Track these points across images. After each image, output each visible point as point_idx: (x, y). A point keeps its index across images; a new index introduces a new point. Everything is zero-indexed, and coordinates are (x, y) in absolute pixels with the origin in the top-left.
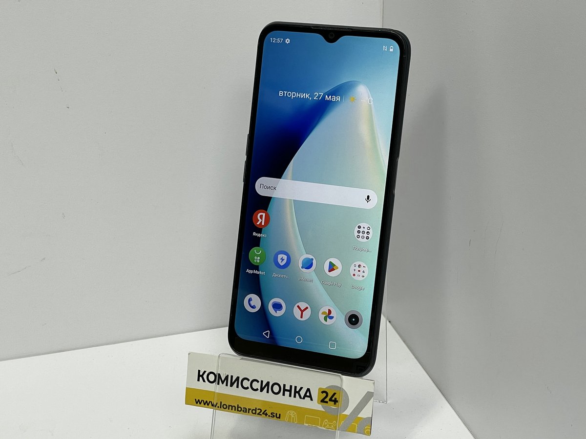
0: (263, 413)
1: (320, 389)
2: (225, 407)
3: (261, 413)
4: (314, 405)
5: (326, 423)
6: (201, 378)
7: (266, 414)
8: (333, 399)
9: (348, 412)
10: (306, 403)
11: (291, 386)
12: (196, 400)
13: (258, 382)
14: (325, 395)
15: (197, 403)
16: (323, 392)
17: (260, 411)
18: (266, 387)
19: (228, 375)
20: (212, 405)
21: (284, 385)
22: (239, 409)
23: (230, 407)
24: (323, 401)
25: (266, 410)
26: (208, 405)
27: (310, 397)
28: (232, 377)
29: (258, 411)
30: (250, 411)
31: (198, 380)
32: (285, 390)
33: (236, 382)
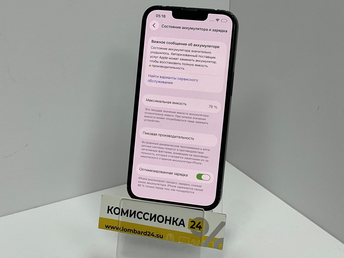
0: (151, 235)
1: (190, 219)
2: (125, 230)
3: (149, 235)
4: (186, 230)
5: (193, 242)
6: (110, 211)
7: (153, 236)
8: (199, 226)
9: (208, 235)
10: (181, 229)
11: (171, 218)
12: (106, 225)
13: (148, 214)
14: (193, 223)
15: (106, 227)
16: (192, 222)
17: (149, 233)
18: (153, 217)
19: (128, 210)
20: (117, 229)
21: (166, 217)
22: (135, 232)
23: (129, 231)
24: (192, 227)
25: (153, 233)
26: (114, 229)
27: (183, 224)
28: (131, 211)
29: (148, 233)
30: (143, 233)
31: (108, 213)
32: (166, 220)
33: (134, 214)
